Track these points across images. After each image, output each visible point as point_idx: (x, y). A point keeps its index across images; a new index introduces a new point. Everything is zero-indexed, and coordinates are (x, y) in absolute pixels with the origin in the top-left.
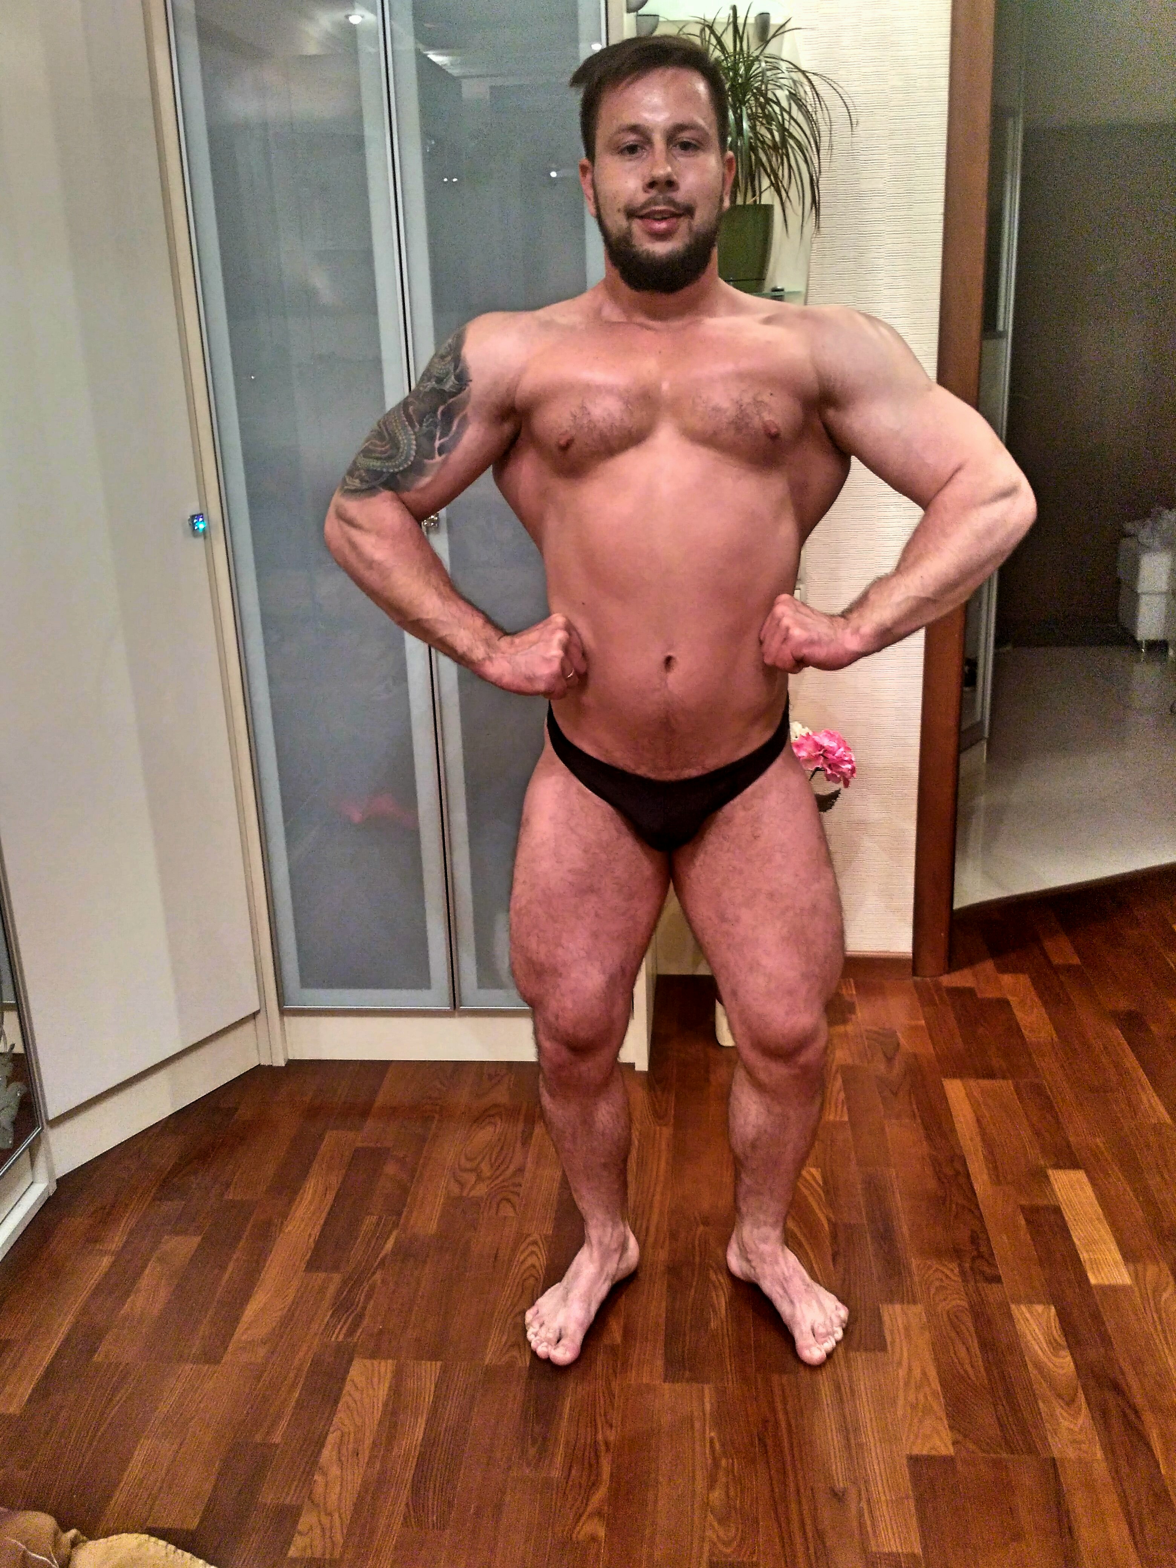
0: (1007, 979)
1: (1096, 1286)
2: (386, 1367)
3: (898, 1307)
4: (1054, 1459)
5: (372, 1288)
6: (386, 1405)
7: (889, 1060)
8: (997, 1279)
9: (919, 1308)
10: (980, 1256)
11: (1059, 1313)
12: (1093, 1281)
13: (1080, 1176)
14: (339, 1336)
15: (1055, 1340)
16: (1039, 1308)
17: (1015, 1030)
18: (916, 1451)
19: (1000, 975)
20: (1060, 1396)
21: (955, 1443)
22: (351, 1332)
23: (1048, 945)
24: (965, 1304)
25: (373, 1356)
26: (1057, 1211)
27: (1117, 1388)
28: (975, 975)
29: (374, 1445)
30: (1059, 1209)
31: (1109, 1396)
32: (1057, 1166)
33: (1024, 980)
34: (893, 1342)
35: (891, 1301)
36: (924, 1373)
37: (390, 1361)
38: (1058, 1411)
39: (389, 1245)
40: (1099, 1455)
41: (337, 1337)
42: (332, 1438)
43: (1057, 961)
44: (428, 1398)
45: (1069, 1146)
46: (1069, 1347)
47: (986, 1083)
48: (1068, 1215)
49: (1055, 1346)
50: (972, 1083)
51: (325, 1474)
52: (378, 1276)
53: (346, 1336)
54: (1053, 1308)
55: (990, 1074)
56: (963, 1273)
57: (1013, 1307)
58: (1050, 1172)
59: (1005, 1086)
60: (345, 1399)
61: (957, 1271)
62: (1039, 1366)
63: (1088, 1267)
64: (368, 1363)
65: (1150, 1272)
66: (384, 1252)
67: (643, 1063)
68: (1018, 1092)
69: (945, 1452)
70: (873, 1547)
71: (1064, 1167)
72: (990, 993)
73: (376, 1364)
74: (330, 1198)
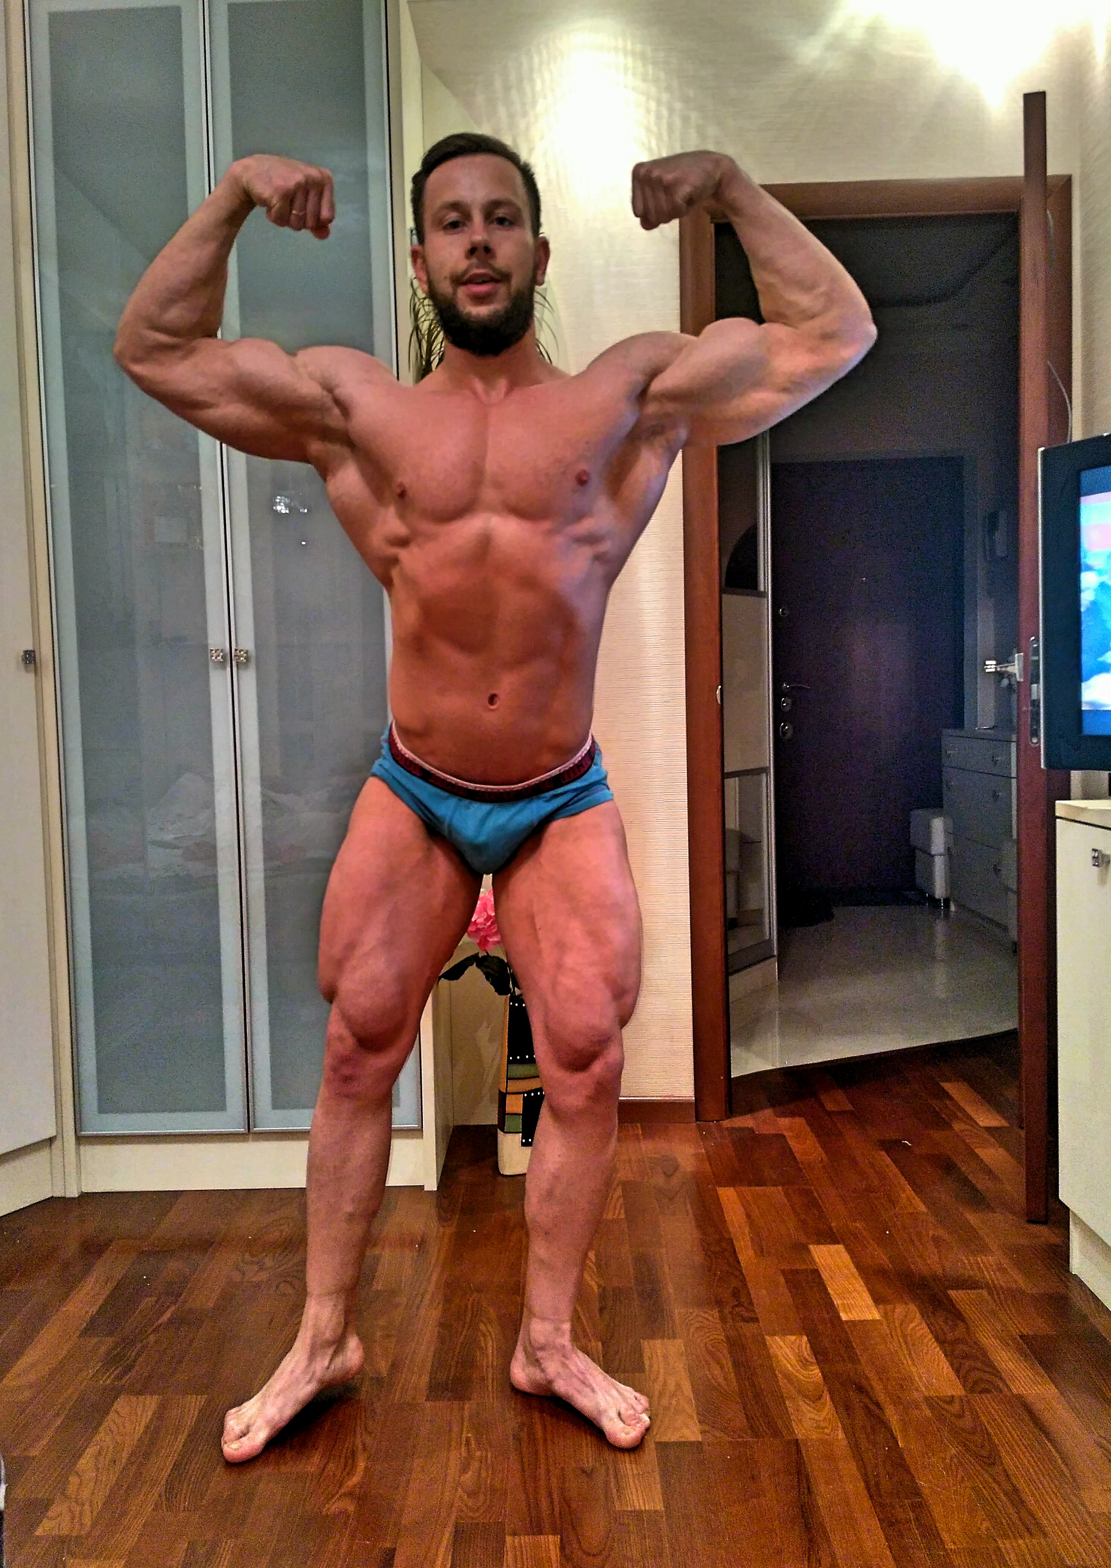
0: (784, 1122)
1: (847, 1322)
2: (151, 1402)
3: (658, 1342)
4: (797, 1440)
5: (144, 1347)
6: (147, 1427)
7: (668, 1176)
8: (755, 1320)
9: (679, 1343)
10: (740, 1305)
11: (809, 1341)
12: (844, 1317)
13: (841, 1247)
15: (805, 1359)
16: (793, 1338)
17: (787, 1153)
18: (665, 1439)
19: (778, 1119)
20: (806, 1396)
21: (703, 1432)
22: (119, 1377)
23: (824, 1097)
24: (722, 1337)
25: (140, 1393)
26: (816, 1272)
27: (861, 1389)
28: (755, 1119)
29: (133, 1454)
30: (817, 1270)
31: (853, 1395)
32: (819, 1243)
33: (799, 1121)
34: (651, 1366)
35: (652, 1337)
36: (678, 1385)
37: (157, 1397)
38: (804, 1407)
39: (166, 1317)
40: (841, 1435)
41: (105, 1381)
42: (90, 1451)
43: (830, 1106)
44: (190, 1421)
45: (830, 1228)
46: (818, 1363)
47: (757, 1189)
48: (825, 1275)
49: (804, 1363)
50: (745, 1189)
51: (80, 1476)
52: (152, 1338)
53: (115, 1380)
54: (805, 1338)
55: (761, 1183)
56: (723, 1319)
57: (767, 1338)
58: (811, 1247)
59: (777, 1193)
60: (107, 1424)
61: (717, 1315)
62: (788, 1376)
63: (840, 1309)
64: (134, 1399)
65: (898, 1310)
66: (160, 1322)
67: (431, 1184)
68: (787, 1195)
69: (693, 1439)
70: (618, 1507)
71: (825, 1243)
72: (767, 1130)
73: (141, 1398)
74: (110, 1286)
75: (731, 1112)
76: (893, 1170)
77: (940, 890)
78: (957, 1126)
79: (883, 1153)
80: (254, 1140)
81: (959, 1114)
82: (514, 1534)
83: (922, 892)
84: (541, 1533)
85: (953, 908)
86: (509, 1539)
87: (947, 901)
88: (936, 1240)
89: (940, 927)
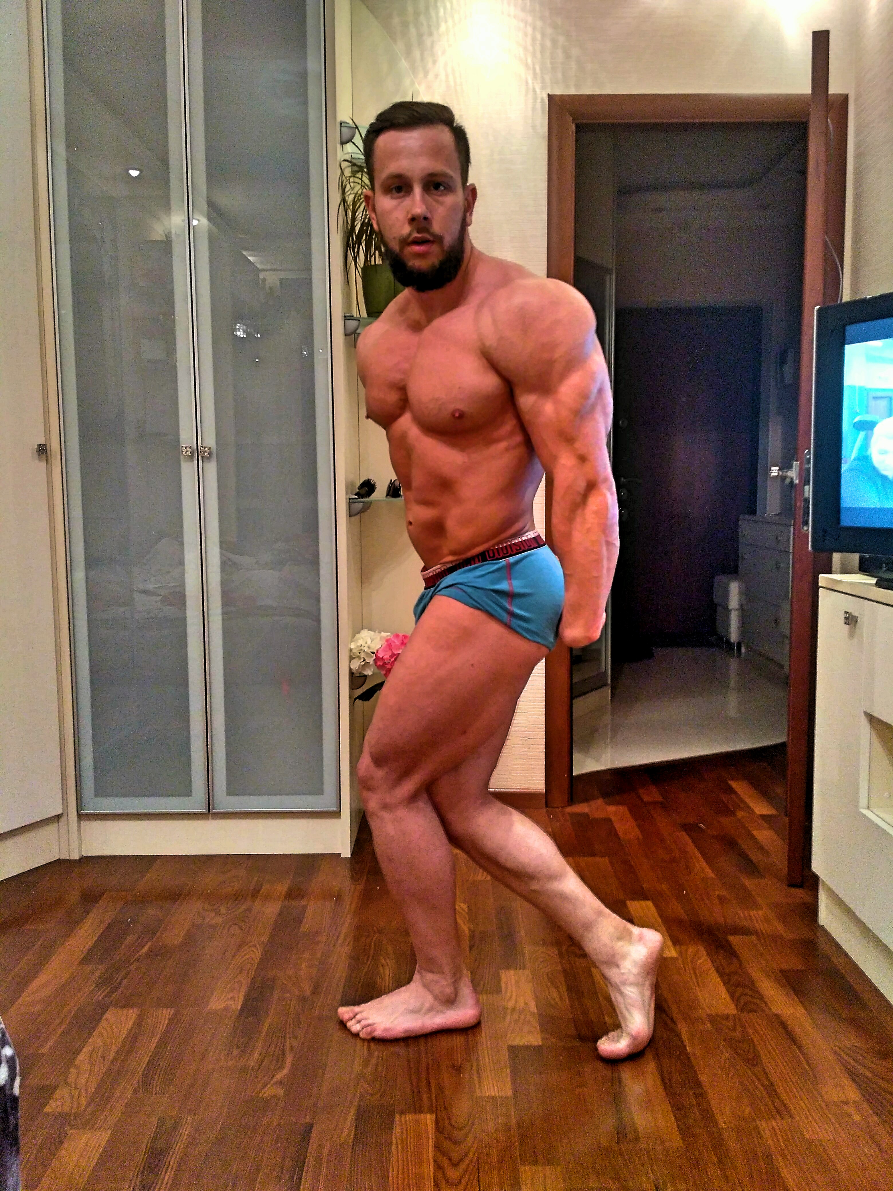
0: (611, 809)
2: (132, 1014)
3: (512, 972)
5: (128, 973)
6: (129, 1032)
9: (527, 972)
13: (650, 903)
14: (100, 996)
17: (613, 832)
18: (515, 1043)
19: (607, 807)
21: (543, 1039)
22: (108, 995)
23: (641, 791)
24: (560, 969)
25: (124, 1007)
28: (590, 806)
29: (118, 1052)
32: (633, 899)
33: (622, 808)
34: (506, 988)
35: (508, 968)
36: (526, 1004)
37: (137, 1009)
39: (145, 950)
42: (87, 1049)
43: (646, 798)
44: (162, 1028)
45: (642, 888)
47: (590, 859)
51: (77, 1068)
52: (133, 966)
53: (105, 996)
55: (592, 854)
56: (561, 955)
58: (629, 903)
59: (604, 862)
60: (99, 1029)
61: (556, 952)
64: (119, 1011)
65: (690, 950)
66: (140, 954)
67: (346, 853)
68: (611, 863)
69: (535, 1043)
70: (478, 1093)
71: (639, 899)
72: (599, 815)
73: (125, 1011)
74: (103, 927)
75: (571, 800)
76: (691, 848)
77: (734, 637)
78: (740, 814)
79: (684, 833)
80: (213, 819)
81: (742, 806)
82: (402, 1113)
83: (720, 638)
84: (421, 1112)
85: (743, 650)
86: (397, 1117)
87: (739, 645)
88: (721, 899)
89: (733, 664)
